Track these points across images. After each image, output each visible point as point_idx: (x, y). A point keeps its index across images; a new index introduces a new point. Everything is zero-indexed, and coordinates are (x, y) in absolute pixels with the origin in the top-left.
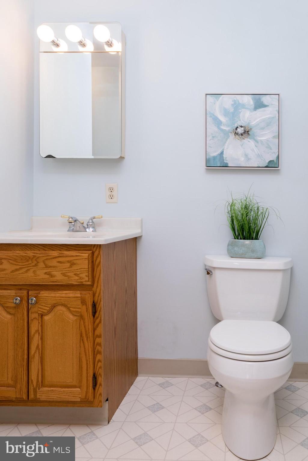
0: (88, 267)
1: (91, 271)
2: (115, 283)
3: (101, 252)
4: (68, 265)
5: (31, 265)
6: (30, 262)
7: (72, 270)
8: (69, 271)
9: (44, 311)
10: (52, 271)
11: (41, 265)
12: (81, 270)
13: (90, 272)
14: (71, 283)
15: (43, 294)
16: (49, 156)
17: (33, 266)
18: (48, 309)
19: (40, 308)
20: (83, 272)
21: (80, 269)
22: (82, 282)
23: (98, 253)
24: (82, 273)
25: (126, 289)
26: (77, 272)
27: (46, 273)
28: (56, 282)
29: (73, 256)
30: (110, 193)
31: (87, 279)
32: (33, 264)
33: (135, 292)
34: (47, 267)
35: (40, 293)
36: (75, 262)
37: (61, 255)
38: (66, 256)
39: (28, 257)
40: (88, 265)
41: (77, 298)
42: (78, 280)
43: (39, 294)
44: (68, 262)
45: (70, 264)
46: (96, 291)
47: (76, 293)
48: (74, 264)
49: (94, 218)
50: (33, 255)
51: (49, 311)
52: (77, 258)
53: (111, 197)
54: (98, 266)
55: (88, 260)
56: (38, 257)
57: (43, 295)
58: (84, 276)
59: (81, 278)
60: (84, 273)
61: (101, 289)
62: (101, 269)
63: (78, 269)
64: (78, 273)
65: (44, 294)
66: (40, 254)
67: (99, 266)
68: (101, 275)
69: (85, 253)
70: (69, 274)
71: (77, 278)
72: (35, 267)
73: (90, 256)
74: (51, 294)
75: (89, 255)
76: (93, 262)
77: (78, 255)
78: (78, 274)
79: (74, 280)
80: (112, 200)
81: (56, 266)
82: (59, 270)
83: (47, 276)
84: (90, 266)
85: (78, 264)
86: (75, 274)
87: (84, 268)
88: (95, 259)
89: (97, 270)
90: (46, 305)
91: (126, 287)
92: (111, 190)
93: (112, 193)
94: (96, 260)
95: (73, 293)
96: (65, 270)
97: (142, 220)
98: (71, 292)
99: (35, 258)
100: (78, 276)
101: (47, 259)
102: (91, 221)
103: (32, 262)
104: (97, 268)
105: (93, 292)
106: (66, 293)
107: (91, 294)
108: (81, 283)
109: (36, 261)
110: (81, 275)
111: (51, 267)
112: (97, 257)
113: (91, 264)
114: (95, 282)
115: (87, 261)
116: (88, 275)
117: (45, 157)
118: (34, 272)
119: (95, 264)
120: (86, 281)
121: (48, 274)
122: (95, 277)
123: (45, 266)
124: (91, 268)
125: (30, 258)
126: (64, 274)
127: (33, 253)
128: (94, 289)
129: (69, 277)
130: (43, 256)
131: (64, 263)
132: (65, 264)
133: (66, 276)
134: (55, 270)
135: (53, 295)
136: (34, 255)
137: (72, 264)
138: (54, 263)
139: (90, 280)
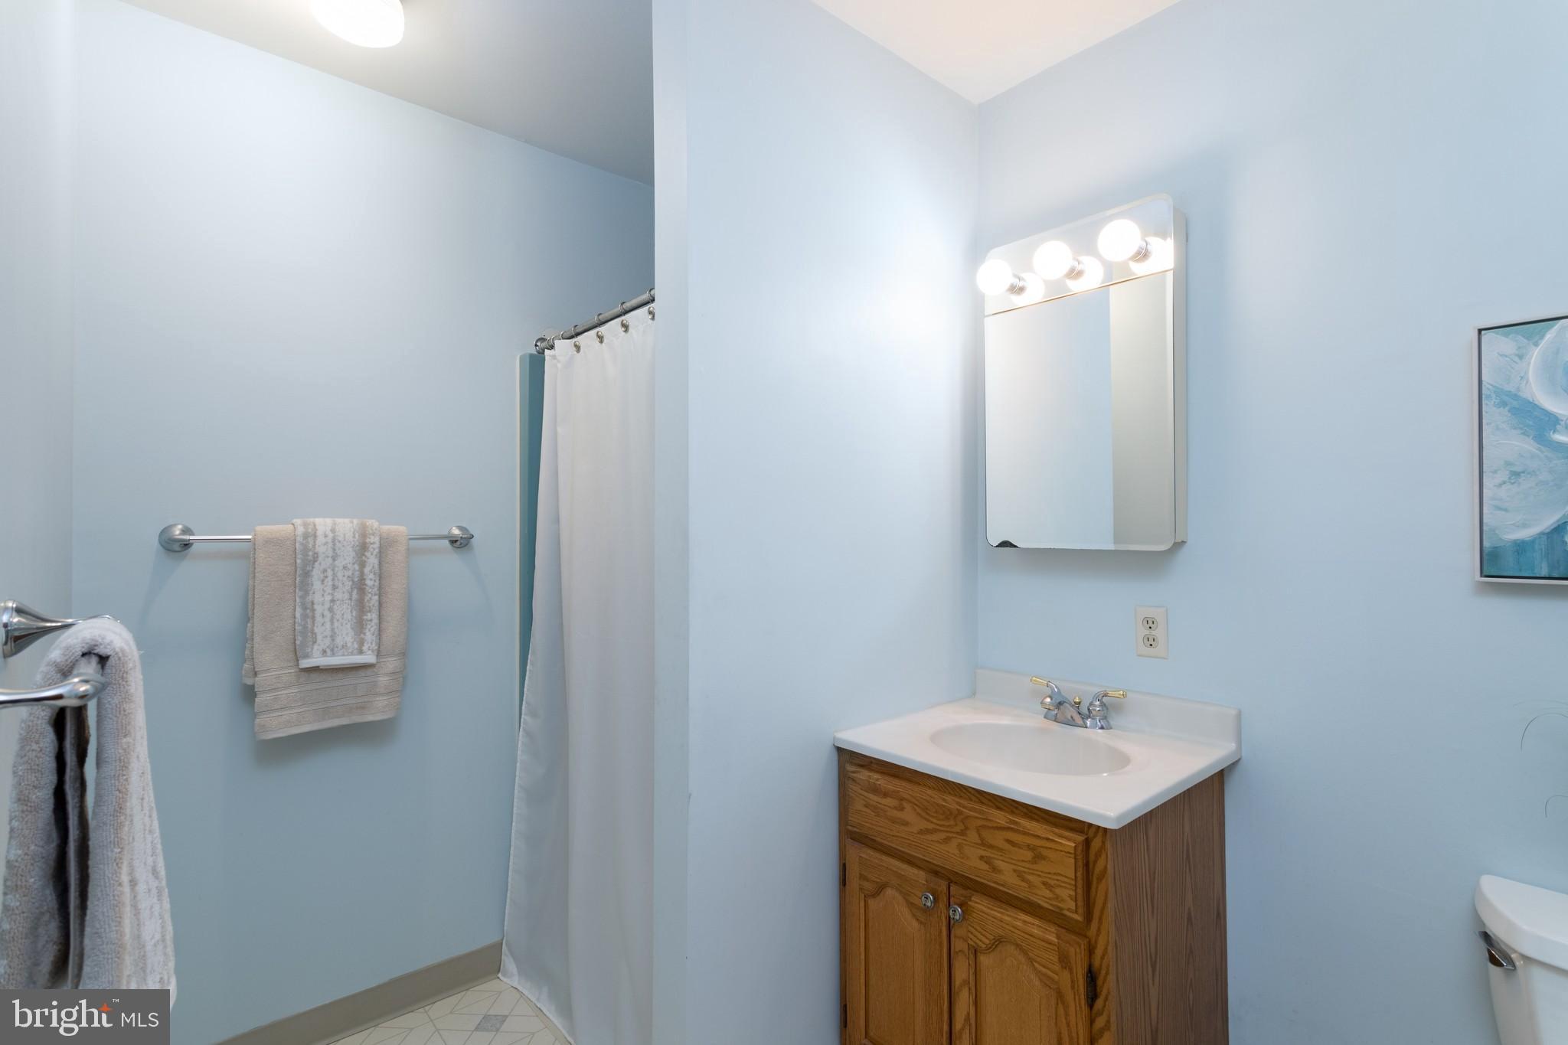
0: (1076, 876)
1: (1083, 887)
2: (1153, 912)
3: (1108, 845)
4: (1029, 855)
5: (952, 830)
6: (952, 822)
7: (1037, 870)
8: (1031, 871)
9: (980, 943)
10: (995, 858)
11: (973, 836)
12: (1059, 878)
13: (1080, 891)
14: (1035, 900)
15: (976, 903)
16: (1005, 544)
17: (957, 833)
18: (987, 942)
19: (972, 933)
20: (1063, 885)
21: (1055, 874)
22: (1062, 909)
23: (1100, 844)
24: (1061, 886)
25: (1189, 914)
26: (1050, 881)
27: (982, 858)
28: (1002, 885)
29: (1038, 837)
30: (1147, 632)
31: (1072, 905)
32: (958, 829)
33: (1218, 915)
34: (984, 844)
35: (970, 897)
36: (1045, 853)
37: (1012, 826)
38: (1025, 833)
39: (949, 810)
40: (1076, 873)
41: (1050, 944)
42: (1050, 899)
43: (970, 900)
44: (1029, 847)
45: (1033, 854)
46: (1096, 942)
47: (1047, 930)
48: (1044, 858)
49: (1106, 695)
50: (957, 809)
51: (990, 948)
52: (1049, 844)
53: (1151, 642)
54: (1100, 880)
55: (1075, 859)
56: (967, 817)
57: (976, 905)
58: (1066, 893)
59: (1057, 898)
60: (1065, 888)
61: (1108, 942)
62: (1107, 889)
63: (1049, 873)
64: (1052, 883)
65: (980, 904)
66: (970, 810)
67: (1104, 881)
68: (1110, 905)
69: (1069, 839)
70: (1030, 878)
71: (1047, 893)
72: (962, 837)
73: (1080, 848)
74: (992, 910)
75: (1075, 846)
76: (1087, 865)
77: (1051, 837)
78: (1052, 887)
79: (1042, 897)
80: (1151, 649)
81: (1002, 850)
82: (1010, 861)
83: (985, 867)
84: (1079, 874)
85: (1052, 862)
86: (1044, 884)
87: (1066, 877)
88: (1092, 857)
89: (1097, 887)
90: (984, 933)
91: (1189, 909)
92: (1150, 623)
93: (1153, 633)
94: (1095, 862)
95: (1040, 927)
96: (1024, 864)
97: (1239, 716)
98: (1036, 922)
99: (962, 817)
100: (1051, 891)
101: (984, 827)
102: (1098, 703)
103: (956, 825)
104: (1098, 883)
105: (1090, 942)
106: (1025, 921)
107: (1082, 946)
108: (1057, 910)
109: (963, 823)
110: (1058, 891)
111: (991, 847)
112: (1098, 855)
113: (1081, 869)
114: (1092, 916)
115: (1073, 861)
116: (1076, 895)
117: (997, 546)
118: (960, 847)
119: (1093, 873)
120: (1069, 910)
121: (986, 862)
122: (1094, 903)
123: (980, 842)
124: (1083, 880)
125: (951, 813)
126: (1020, 875)
127: (958, 803)
128: (1092, 931)
129: (1031, 885)
130: (977, 818)
131: (1020, 848)
132: (1021, 851)
133: (1024, 880)
134: (1001, 858)
135: (996, 914)
136: (959, 808)
137: (1038, 857)
138: (998, 839)
139: (1081, 910)
